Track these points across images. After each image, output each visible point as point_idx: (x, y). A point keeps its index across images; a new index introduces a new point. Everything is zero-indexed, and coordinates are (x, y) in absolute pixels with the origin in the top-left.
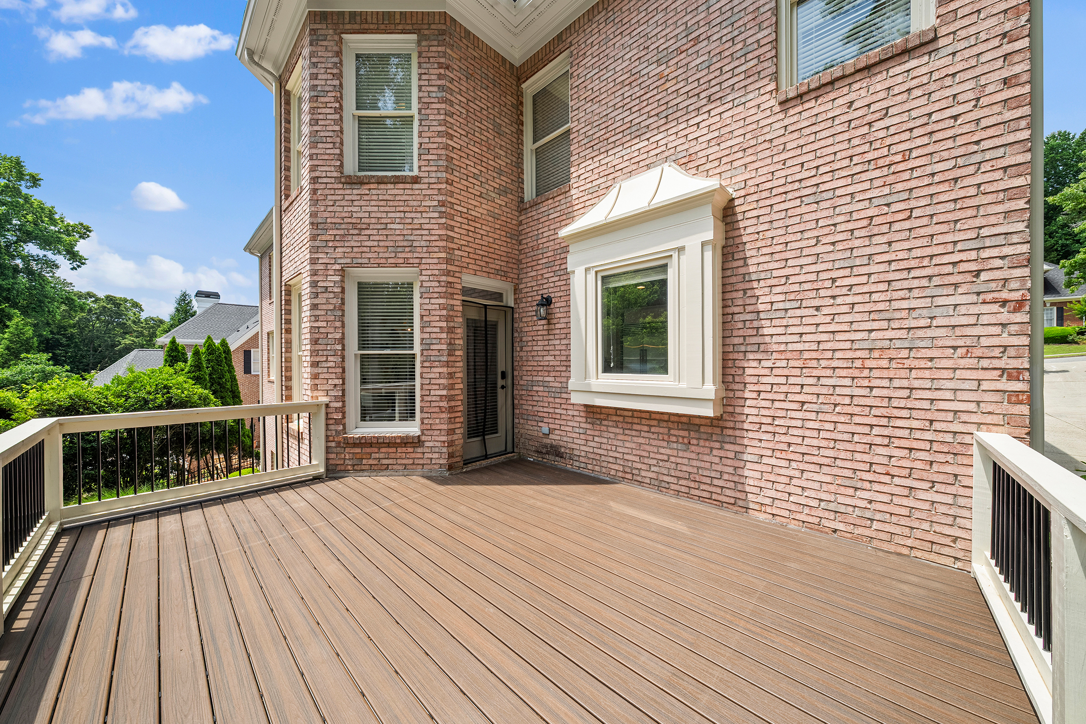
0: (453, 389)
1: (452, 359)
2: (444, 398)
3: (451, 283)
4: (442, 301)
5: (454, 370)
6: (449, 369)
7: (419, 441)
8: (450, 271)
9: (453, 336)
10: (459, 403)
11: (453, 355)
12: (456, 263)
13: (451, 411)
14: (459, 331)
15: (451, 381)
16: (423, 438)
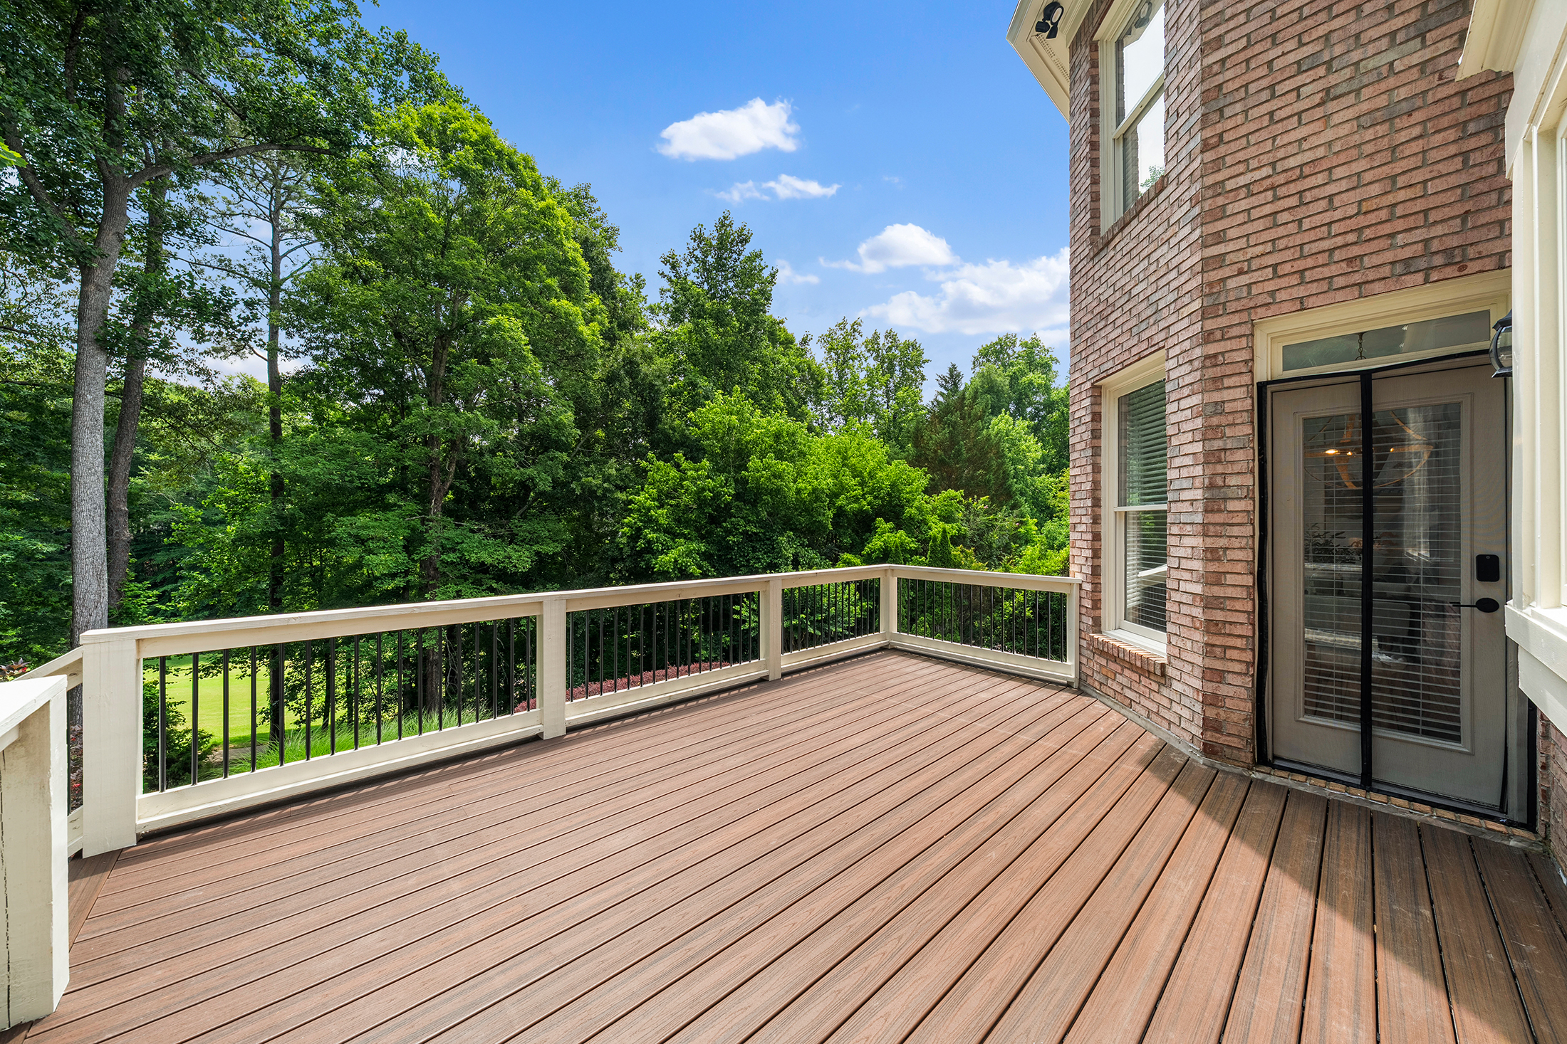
0: (1219, 584)
1: (1218, 518)
2: (1198, 599)
3: (1215, 356)
4: (1196, 400)
5: (1222, 542)
6: (1208, 540)
7: (1164, 675)
8: (1211, 332)
9: (1219, 469)
10: (1242, 618)
11: (1220, 511)
12: (1232, 307)
13: (1213, 629)
14: (1240, 455)
15: (1213, 567)
16: (1170, 671)
